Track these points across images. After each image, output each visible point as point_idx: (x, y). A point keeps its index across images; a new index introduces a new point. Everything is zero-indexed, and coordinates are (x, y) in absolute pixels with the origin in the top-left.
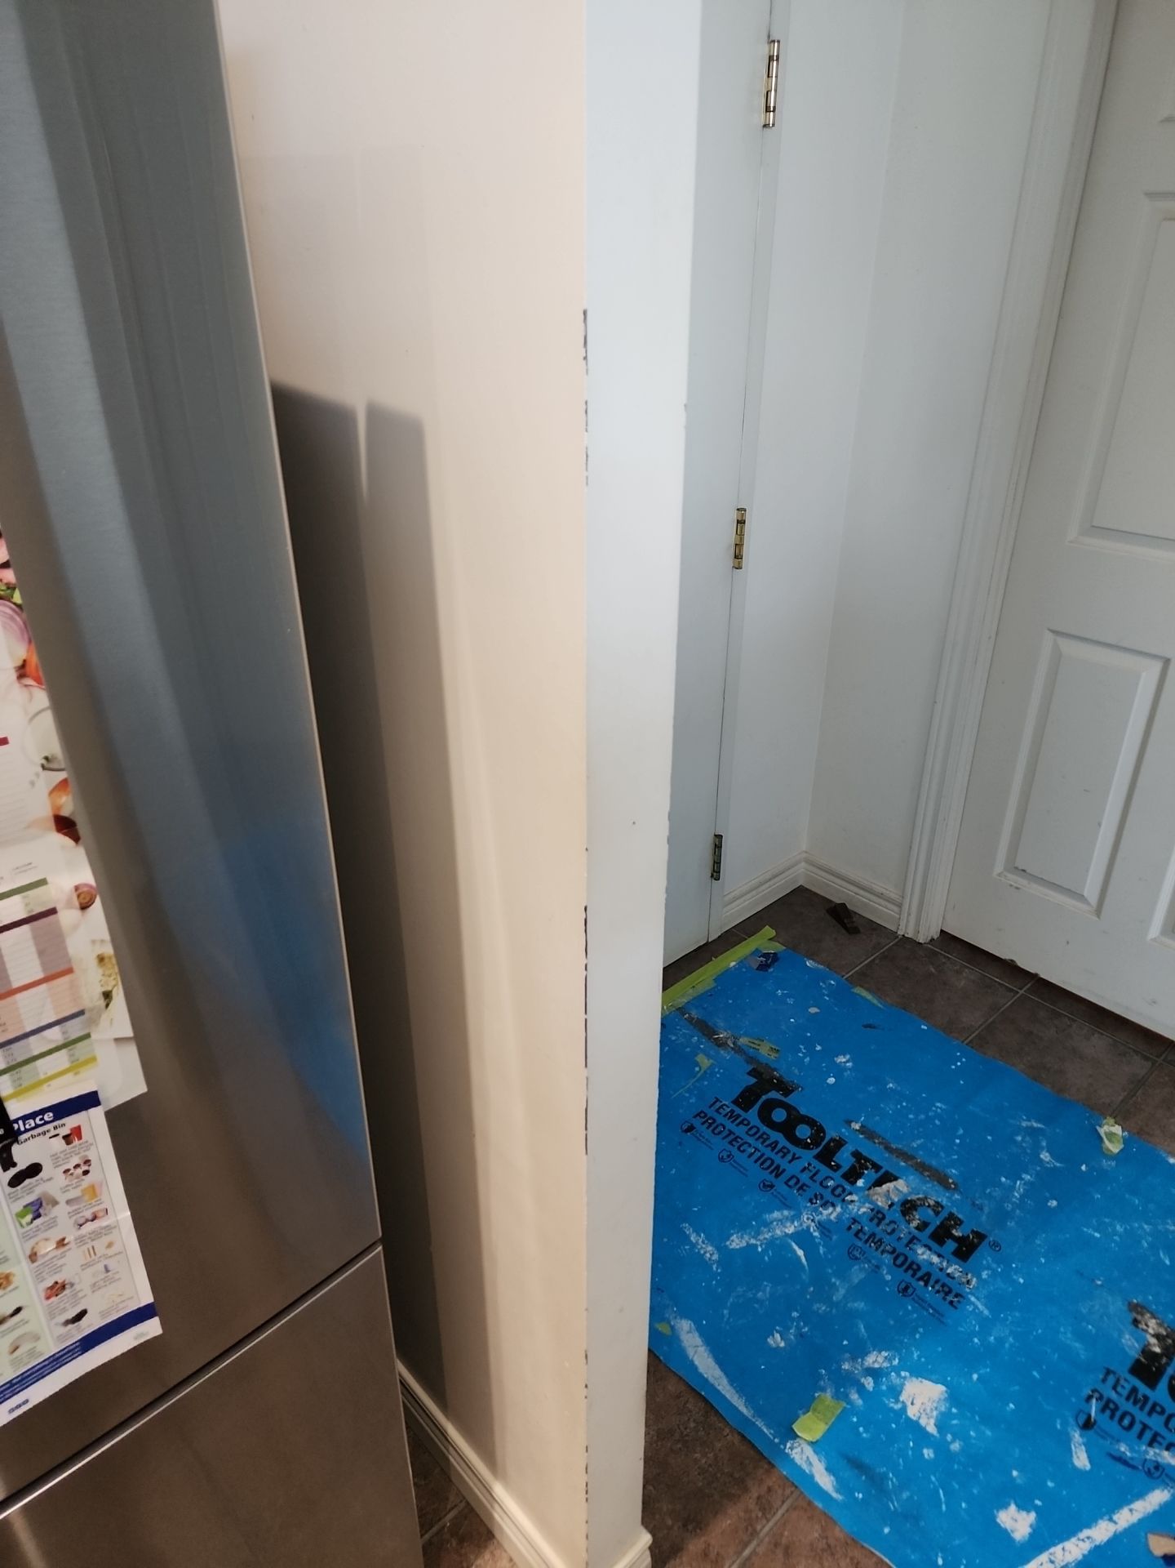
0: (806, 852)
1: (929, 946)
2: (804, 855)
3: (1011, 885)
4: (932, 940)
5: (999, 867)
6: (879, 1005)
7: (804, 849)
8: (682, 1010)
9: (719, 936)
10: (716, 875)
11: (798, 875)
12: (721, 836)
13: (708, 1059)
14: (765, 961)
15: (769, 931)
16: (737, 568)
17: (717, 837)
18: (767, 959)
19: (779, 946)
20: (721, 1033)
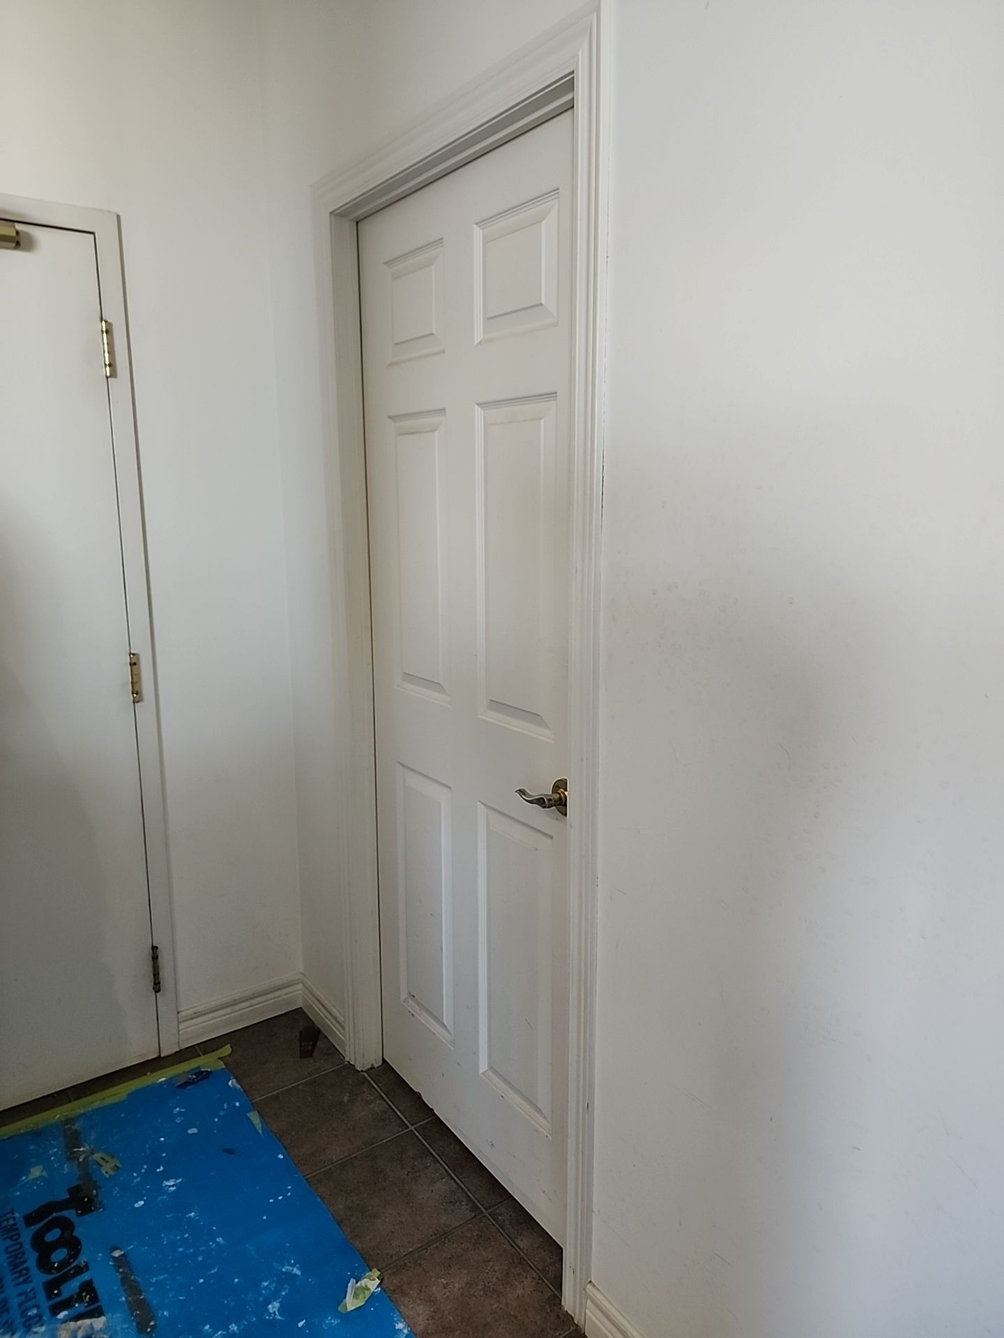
0: (302, 974)
1: (365, 1074)
2: (300, 976)
3: (410, 1012)
4: (372, 1068)
5: (404, 995)
6: (260, 1131)
7: (302, 970)
8: (70, 1121)
9: (176, 1052)
10: (157, 987)
11: (295, 997)
12: (157, 947)
13: (42, 1172)
14: (194, 1079)
15: (227, 1050)
16: (138, 702)
17: (154, 948)
18: (197, 1077)
19: (222, 1065)
20: (84, 1147)
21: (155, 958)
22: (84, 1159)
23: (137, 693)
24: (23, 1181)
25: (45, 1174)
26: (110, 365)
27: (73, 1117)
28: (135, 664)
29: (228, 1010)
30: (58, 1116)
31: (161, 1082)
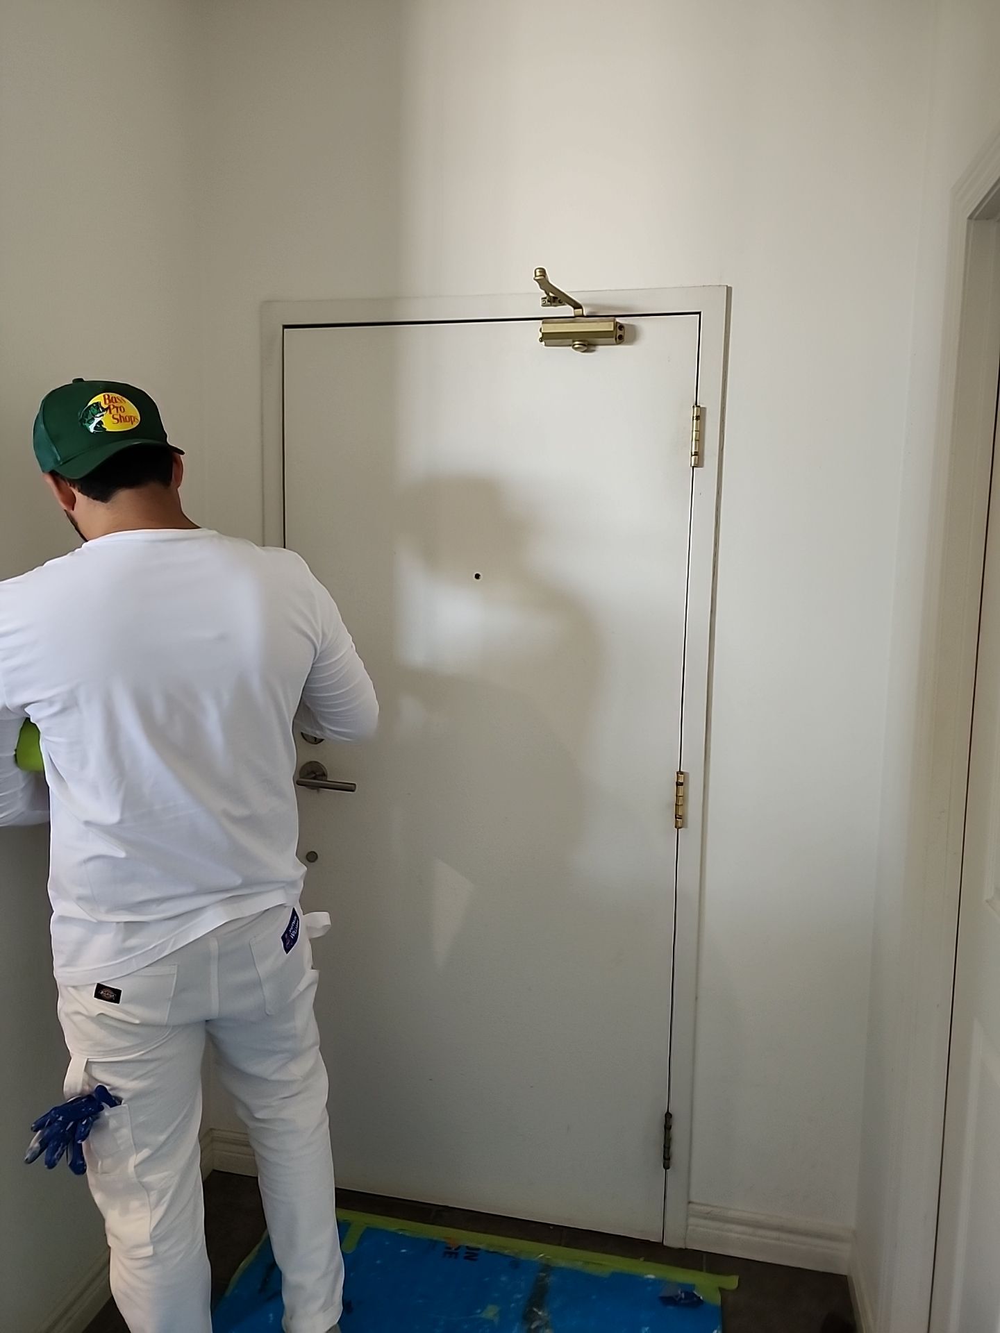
2: (848, 1234)
7: (852, 1226)
8: (547, 1268)
9: (681, 1249)
10: (667, 1161)
11: (838, 1259)
12: (671, 1115)
13: (495, 1315)
14: (681, 1299)
15: (732, 1282)
16: (680, 828)
17: (668, 1116)
18: (686, 1298)
19: (717, 1299)
20: (543, 1311)
21: (668, 1127)
22: (536, 1328)
23: (680, 819)
24: (477, 1314)
25: (496, 1320)
26: (696, 454)
27: (552, 1265)
28: (682, 784)
29: (749, 1230)
30: (542, 1255)
31: (648, 1279)
